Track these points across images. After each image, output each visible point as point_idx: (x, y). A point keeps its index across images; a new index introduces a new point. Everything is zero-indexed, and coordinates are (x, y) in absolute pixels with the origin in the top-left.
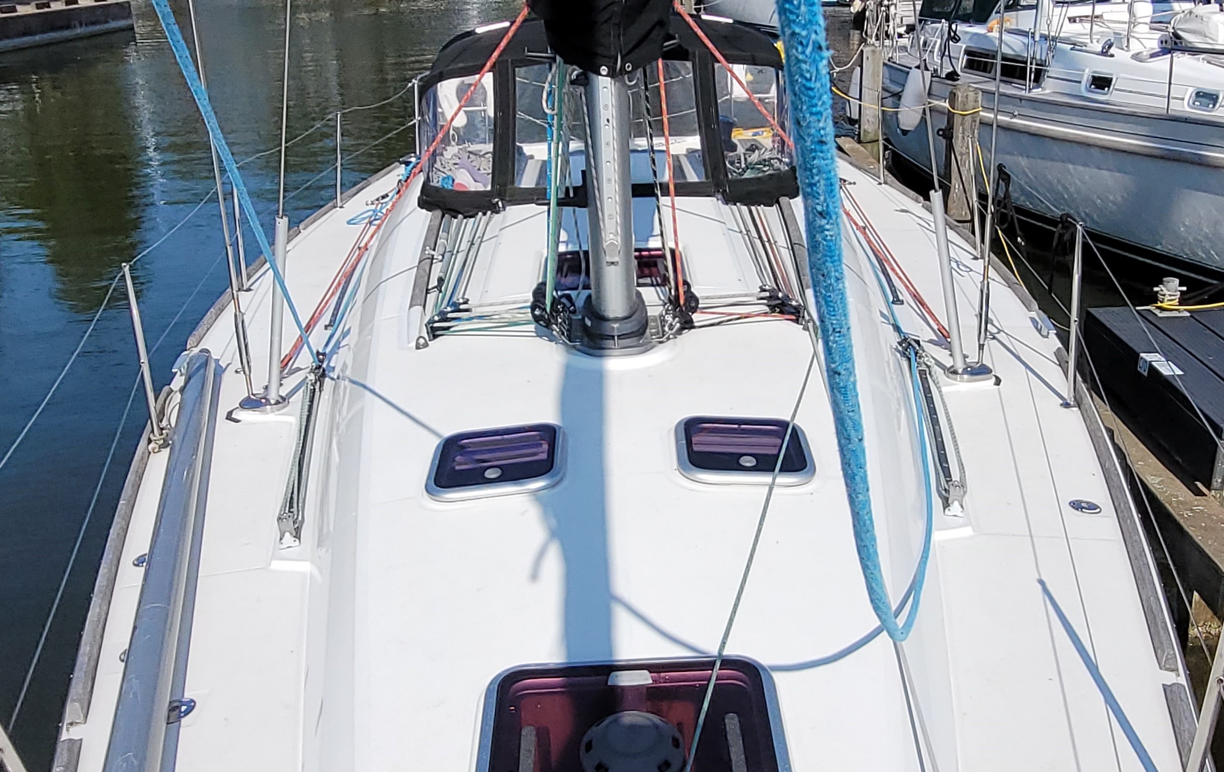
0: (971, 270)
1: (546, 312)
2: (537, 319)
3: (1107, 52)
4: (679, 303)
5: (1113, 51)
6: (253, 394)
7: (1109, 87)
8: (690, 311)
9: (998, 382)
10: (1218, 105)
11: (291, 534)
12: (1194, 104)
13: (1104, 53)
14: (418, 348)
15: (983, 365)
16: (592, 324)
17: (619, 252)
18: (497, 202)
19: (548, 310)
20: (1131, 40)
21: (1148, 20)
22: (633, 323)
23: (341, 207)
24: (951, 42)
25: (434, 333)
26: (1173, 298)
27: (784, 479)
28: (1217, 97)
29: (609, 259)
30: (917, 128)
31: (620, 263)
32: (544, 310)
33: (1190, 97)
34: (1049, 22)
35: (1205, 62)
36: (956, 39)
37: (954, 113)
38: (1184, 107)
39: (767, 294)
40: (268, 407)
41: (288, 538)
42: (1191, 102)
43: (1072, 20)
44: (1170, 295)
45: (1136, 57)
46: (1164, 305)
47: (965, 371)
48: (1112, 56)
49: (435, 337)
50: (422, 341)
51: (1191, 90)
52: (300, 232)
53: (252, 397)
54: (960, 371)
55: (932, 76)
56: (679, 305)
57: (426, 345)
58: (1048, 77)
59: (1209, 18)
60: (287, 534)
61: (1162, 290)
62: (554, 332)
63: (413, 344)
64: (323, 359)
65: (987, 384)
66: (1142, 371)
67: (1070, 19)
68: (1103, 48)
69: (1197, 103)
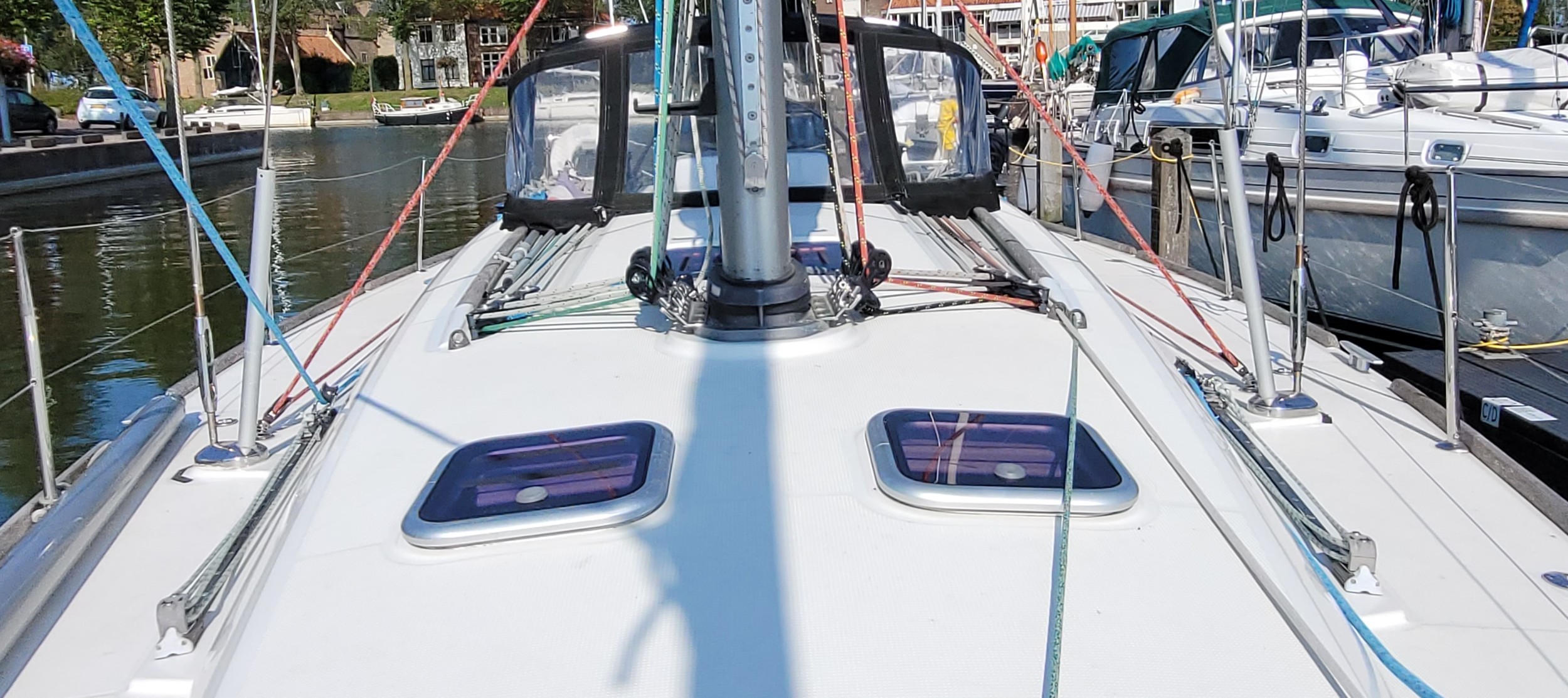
0: (1227, 310)
1: (650, 278)
2: (635, 290)
3: (1319, 111)
4: (861, 263)
5: (1325, 109)
6: (217, 442)
7: (1326, 149)
8: (877, 277)
9: (1327, 419)
10: (1464, 157)
11: (178, 631)
12: (1433, 158)
13: (1317, 111)
14: (452, 346)
15: (1300, 394)
16: (722, 292)
17: (766, 172)
18: (600, 211)
19: (653, 273)
20: (1346, 96)
21: (1364, 74)
22: (790, 288)
23: (422, 271)
24: (1134, 113)
25: (481, 328)
26: (1501, 334)
27: (1083, 501)
28: (1462, 148)
29: (749, 182)
30: (1101, 208)
31: (767, 190)
32: (646, 274)
33: (1429, 151)
34: (1248, 82)
35: (1441, 114)
36: (1140, 109)
37: (1161, 161)
38: (1421, 162)
39: (987, 276)
40: (237, 459)
41: (173, 638)
42: (1430, 157)
43: (1272, 86)
44: (1497, 331)
45: (1355, 114)
46: (1491, 344)
47: (1277, 402)
48: (1326, 114)
49: (482, 335)
50: (459, 338)
51: (1427, 143)
52: (364, 292)
53: (216, 445)
54: (1270, 402)
55: (1115, 151)
56: (860, 267)
57: (465, 343)
58: (1251, 143)
59: (1437, 65)
60: (172, 631)
61: (1484, 325)
62: (663, 309)
63: (446, 345)
64: (332, 397)
65: (1313, 421)
66: (1490, 423)
67: (1268, 84)
68: (1315, 106)
69: (1437, 157)
